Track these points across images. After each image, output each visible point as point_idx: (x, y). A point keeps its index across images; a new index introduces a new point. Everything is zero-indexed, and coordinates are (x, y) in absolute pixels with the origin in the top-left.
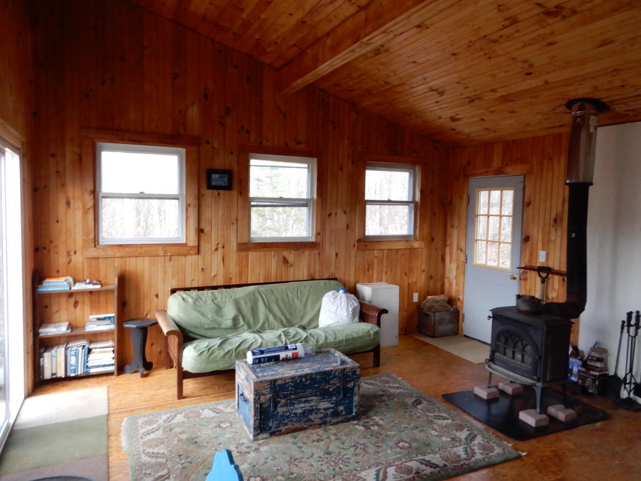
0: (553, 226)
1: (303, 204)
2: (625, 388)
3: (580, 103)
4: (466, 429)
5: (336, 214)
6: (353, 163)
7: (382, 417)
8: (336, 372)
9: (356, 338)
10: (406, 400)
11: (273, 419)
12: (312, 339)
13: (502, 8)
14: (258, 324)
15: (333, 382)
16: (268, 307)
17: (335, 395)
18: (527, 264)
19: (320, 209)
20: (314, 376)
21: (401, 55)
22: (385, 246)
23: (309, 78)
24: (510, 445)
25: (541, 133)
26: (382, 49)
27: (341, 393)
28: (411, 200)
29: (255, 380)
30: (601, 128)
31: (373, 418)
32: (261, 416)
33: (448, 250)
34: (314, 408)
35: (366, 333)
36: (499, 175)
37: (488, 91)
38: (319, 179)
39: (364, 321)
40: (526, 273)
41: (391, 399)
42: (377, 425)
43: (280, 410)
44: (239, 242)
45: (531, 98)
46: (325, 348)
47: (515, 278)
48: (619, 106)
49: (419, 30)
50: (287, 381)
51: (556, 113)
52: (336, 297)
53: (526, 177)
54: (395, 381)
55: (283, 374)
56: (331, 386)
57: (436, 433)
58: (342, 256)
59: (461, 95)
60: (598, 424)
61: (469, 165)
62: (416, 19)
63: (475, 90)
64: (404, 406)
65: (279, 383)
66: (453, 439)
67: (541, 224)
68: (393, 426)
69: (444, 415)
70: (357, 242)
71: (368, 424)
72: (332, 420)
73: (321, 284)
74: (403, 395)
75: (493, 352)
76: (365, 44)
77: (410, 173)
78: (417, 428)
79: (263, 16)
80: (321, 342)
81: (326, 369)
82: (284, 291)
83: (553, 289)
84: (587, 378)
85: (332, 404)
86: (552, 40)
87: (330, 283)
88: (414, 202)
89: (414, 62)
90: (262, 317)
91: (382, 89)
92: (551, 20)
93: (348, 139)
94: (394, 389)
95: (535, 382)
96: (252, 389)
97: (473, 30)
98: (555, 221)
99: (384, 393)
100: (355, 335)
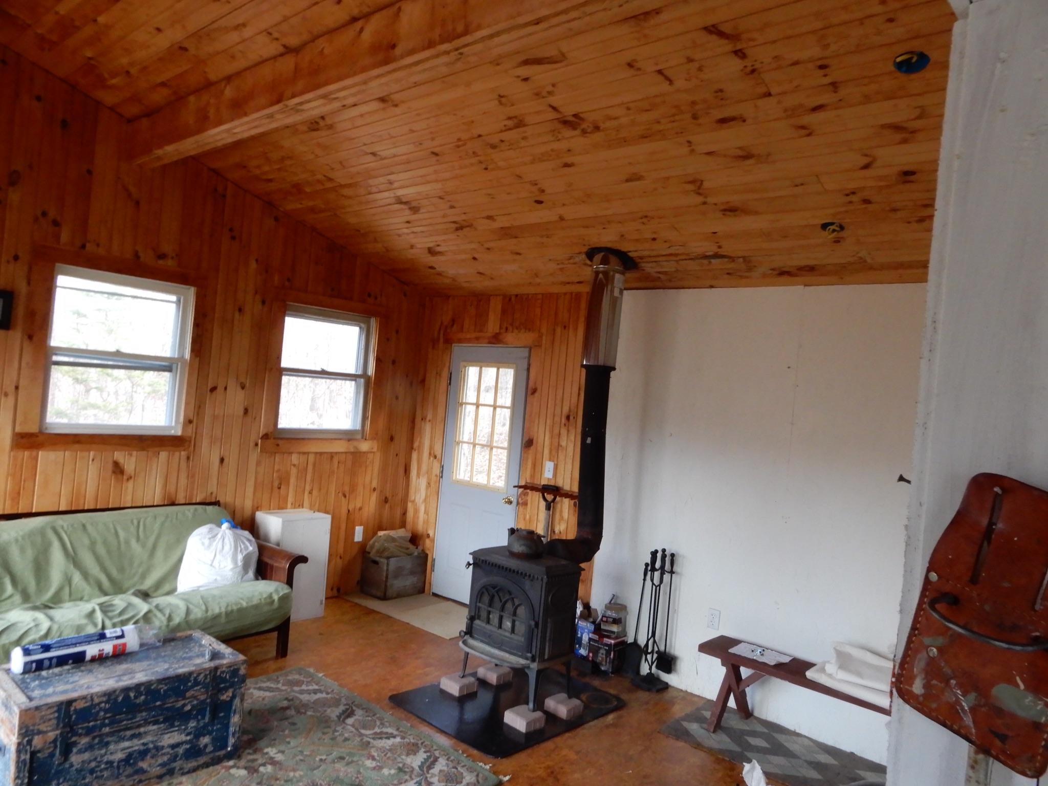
0: (565, 425)
1: (165, 366)
2: (646, 659)
3: (603, 254)
4: (423, 750)
5: (226, 388)
6: (263, 302)
7: (282, 748)
8: (199, 674)
9: (246, 608)
10: (329, 711)
11: (58, 780)
12: (159, 614)
13: (503, 100)
14: (48, 590)
15: (192, 692)
16: (73, 558)
17: (196, 717)
18: (528, 481)
19: (196, 376)
20: (155, 685)
21: (354, 139)
22: (314, 448)
23: (189, 146)
24: (488, 767)
25: (555, 290)
26: (322, 123)
27: (208, 713)
28: (360, 372)
29: (23, 707)
30: (629, 291)
31: (266, 750)
32: (30, 778)
33: (415, 456)
34: (151, 746)
35: (265, 599)
36: (494, 344)
37: (483, 218)
38: (197, 325)
39: (264, 577)
40: (526, 494)
41: (301, 713)
42: (271, 764)
43: (76, 759)
44: (18, 429)
45: (542, 236)
46: (184, 630)
47: (510, 502)
48: (650, 265)
49: (382, 105)
50: (96, 701)
51: (575, 263)
52: (214, 537)
53: (532, 350)
54: (312, 679)
55: (88, 687)
56: (187, 701)
57: (374, 764)
58: (231, 461)
59: (444, 216)
60: (610, 718)
61: (453, 325)
62: (377, 87)
63: (465, 213)
64: (324, 723)
65: (78, 707)
66: (400, 770)
67: (548, 421)
68: (301, 760)
69: (390, 730)
70: (262, 438)
71: (256, 764)
72: (185, 766)
73: (187, 512)
74: (324, 703)
75: (472, 619)
76: (292, 109)
77: (360, 328)
78: (342, 758)
79: (101, 19)
80: (177, 620)
81: (181, 671)
82: (111, 526)
83: (562, 518)
84: (600, 648)
85: (188, 735)
86: (569, 160)
87: (205, 510)
88: (364, 375)
89: (374, 154)
90: (56, 577)
91: (319, 187)
92: (567, 133)
93: (257, 260)
94: (310, 694)
95: (528, 662)
96: (14, 726)
97: (463, 123)
98: (568, 418)
99: (291, 702)
100: (244, 604)
